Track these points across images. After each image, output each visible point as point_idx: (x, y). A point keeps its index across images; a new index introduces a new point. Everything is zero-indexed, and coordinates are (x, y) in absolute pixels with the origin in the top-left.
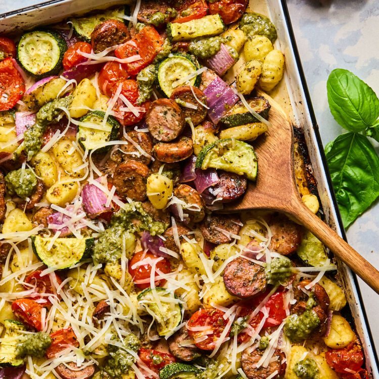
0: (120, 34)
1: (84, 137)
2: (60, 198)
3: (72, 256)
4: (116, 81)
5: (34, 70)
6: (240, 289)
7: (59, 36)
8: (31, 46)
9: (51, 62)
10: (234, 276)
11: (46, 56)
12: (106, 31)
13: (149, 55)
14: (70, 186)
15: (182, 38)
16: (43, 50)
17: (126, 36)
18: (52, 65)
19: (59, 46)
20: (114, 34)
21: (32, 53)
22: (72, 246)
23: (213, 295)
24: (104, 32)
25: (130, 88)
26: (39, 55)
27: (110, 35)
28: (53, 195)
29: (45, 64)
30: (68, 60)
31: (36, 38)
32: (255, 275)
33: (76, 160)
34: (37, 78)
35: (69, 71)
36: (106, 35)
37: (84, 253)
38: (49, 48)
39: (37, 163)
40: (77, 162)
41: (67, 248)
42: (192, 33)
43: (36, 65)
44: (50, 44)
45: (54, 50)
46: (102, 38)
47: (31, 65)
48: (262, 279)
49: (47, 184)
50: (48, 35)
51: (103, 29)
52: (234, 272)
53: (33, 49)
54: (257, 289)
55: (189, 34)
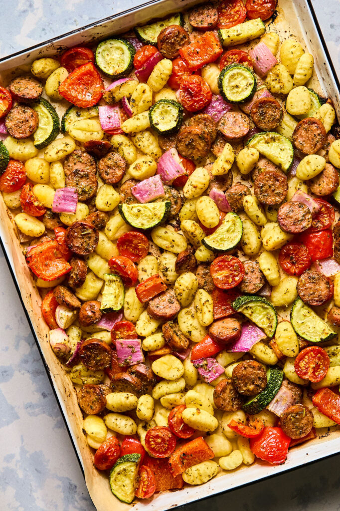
0: (181, 36)
1: (156, 122)
2: (140, 172)
3: (154, 217)
4: (182, 75)
5: (110, 71)
6: (290, 227)
7: (129, 43)
8: (107, 52)
9: (124, 63)
10: (286, 216)
11: (119, 59)
12: (170, 33)
13: (208, 56)
14: (149, 163)
15: (232, 40)
16: (116, 55)
17: (186, 38)
18: (125, 66)
19: (130, 50)
20: (177, 36)
21: (108, 58)
22: (154, 209)
23: (270, 238)
24: (168, 34)
25: (194, 81)
26: (113, 59)
27: (173, 37)
28: (135, 170)
29: (119, 66)
30: (138, 61)
31: (110, 46)
32: (303, 216)
33: (151, 142)
34: (113, 78)
35: (140, 70)
36: (171, 36)
37: (165, 214)
38: (121, 52)
39: (121, 145)
40: (152, 144)
41: (150, 210)
42: (239, 35)
43: (111, 68)
44: (122, 50)
45: (125, 54)
46: (167, 39)
47: (107, 68)
48: (309, 219)
49: (129, 162)
50: (120, 42)
51: (168, 31)
52: (286, 213)
53: (108, 54)
54: (304, 227)
55: (237, 35)
